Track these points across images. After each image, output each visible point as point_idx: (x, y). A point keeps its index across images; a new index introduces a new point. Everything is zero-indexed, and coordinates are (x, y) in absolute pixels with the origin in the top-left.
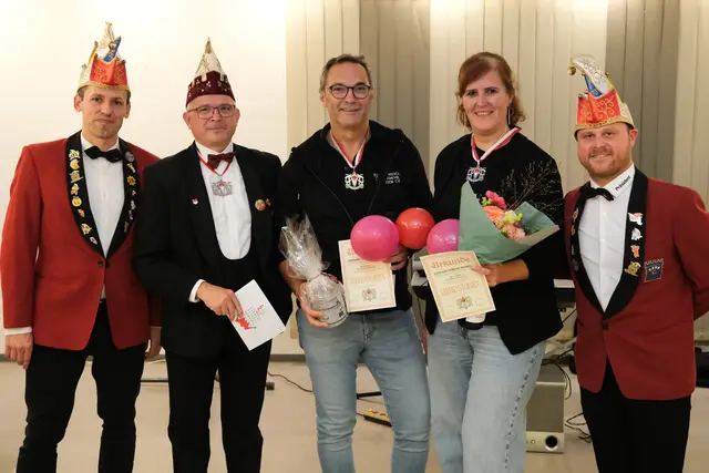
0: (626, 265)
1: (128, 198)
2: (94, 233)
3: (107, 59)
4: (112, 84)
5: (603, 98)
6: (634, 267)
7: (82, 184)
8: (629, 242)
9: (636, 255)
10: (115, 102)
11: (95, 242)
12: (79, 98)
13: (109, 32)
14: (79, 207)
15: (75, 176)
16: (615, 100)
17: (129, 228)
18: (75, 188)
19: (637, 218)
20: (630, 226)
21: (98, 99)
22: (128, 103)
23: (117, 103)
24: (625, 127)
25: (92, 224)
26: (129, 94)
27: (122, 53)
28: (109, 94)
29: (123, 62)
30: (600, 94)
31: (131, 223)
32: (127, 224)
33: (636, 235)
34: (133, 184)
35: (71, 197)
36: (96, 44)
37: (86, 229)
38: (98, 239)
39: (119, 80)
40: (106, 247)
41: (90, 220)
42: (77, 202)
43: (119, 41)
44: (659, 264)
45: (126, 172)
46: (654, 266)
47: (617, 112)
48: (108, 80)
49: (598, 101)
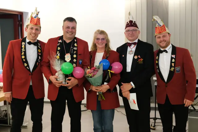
0: (170, 68)
1: (38, 55)
2: (28, 66)
3: (35, 17)
4: (36, 24)
5: (161, 27)
6: (173, 69)
7: (25, 52)
8: (171, 62)
9: (173, 66)
10: (37, 29)
11: (28, 68)
12: (26, 28)
13: (36, 10)
14: (24, 59)
15: (23, 50)
16: (165, 27)
17: (38, 64)
18: (23, 53)
19: (174, 56)
20: (172, 58)
21: (32, 29)
22: (40, 30)
23: (37, 30)
24: (168, 34)
25: (27, 63)
26: (40, 27)
27: (39, 16)
28: (35, 27)
29: (40, 19)
30: (161, 26)
31: (39, 63)
32: (38, 63)
33: (173, 60)
34: (40, 52)
35: (22, 56)
36: (32, 13)
37: (26, 65)
38: (29, 67)
39: (38, 24)
40: (31, 70)
41: (27, 62)
42: (23, 57)
43: (39, 12)
44: (179, 68)
45: (38, 48)
46: (178, 69)
47: (165, 30)
48: (35, 23)
49: (160, 28)
